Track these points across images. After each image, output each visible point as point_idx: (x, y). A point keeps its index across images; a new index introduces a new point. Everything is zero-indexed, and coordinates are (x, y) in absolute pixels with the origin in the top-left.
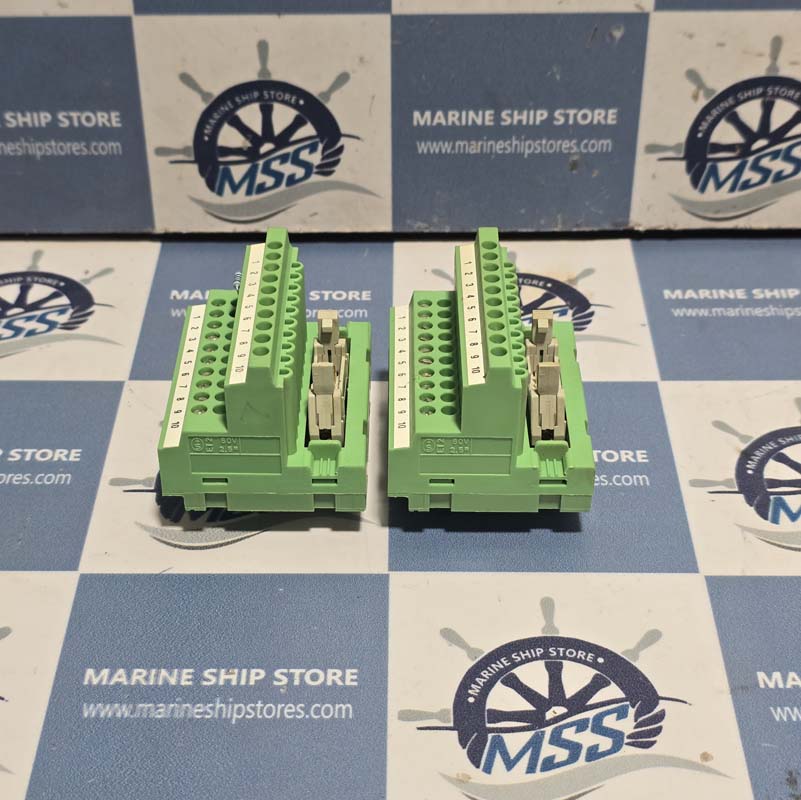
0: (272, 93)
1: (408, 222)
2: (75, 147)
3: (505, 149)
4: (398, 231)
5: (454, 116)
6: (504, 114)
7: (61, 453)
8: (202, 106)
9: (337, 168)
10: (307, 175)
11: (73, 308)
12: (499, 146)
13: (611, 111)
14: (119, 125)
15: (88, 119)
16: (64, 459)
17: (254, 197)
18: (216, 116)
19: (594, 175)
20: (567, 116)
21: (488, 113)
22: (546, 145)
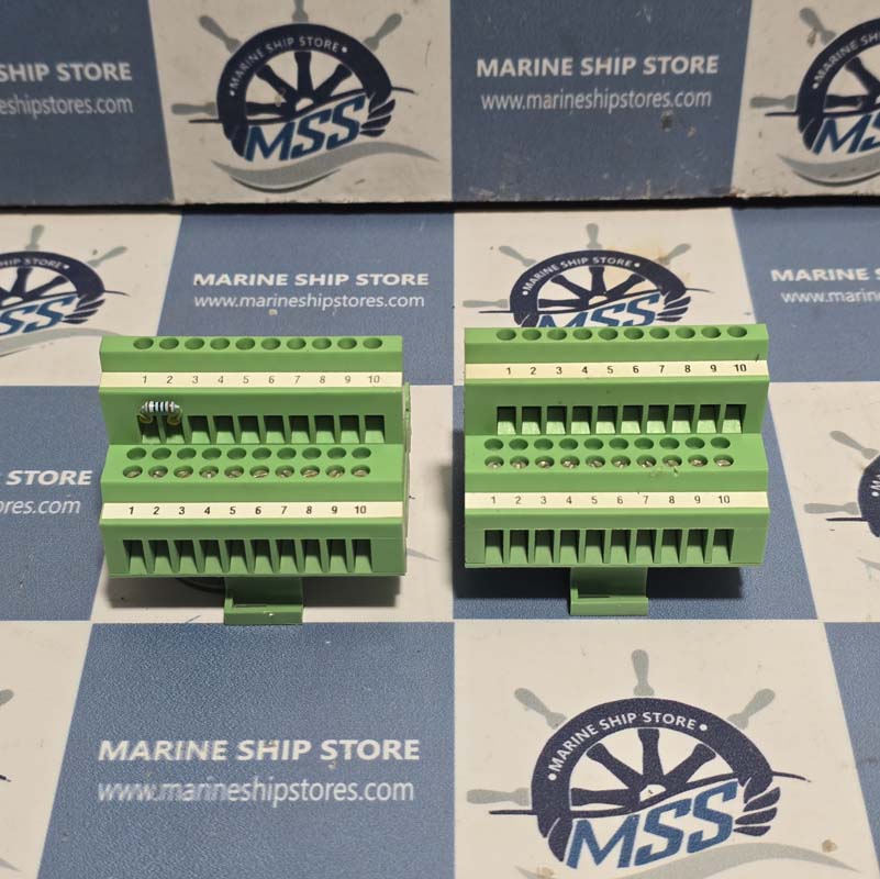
0: (310, 39)
1: (471, 189)
2: (78, 105)
3: (585, 103)
4: (459, 200)
5: (525, 64)
6: (584, 63)
7: (68, 475)
8: (227, 55)
9: (387, 128)
10: (352, 136)
11: (79, 296)
12: (578, 100)
13: (711, 58)
14: (129, 78)
15: (93, 71)
16: (72, 483)
17: (290, 162)
18: (244, 67)
19: (691, 134)
20: (659, 65)
21: (565, 61)
22: (634, 98)
